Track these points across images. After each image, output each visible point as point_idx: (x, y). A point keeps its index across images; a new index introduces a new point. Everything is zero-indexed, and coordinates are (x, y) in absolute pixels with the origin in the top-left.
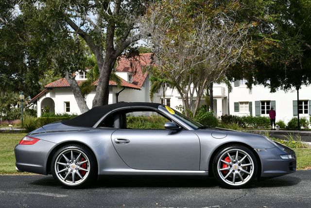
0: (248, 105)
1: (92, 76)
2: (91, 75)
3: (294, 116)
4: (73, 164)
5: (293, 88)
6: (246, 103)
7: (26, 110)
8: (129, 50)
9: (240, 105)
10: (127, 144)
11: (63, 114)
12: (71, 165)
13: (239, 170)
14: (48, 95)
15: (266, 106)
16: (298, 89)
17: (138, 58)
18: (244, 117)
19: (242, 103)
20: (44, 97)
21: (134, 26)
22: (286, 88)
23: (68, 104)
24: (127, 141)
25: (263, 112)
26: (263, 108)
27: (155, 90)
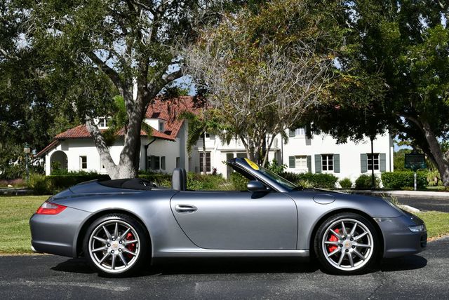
0: (306, 160)
1: (115, 124)
2: (114, 122)
3: (362, 172)
4: (116, 242)
5: (366, 138)
6: (304, 157)
7: (29, 167)
8: (165, 91)
9: (296, 160)
10: (193, 213)
11: (78, 172)
12: (113, 243)
13: (353, 247)
14: (59, 148)
15: (328, 160)
16: (372, 139)
17: (176, 101)
18: (302, 175)
19: (298, 157)
20: (54, 150)
21: (173, 60)
22: (357, 138)
23: (84, 159)
24: (192, 209)
25: (325, 168)
26: (325, 163)
27: (193, 141)
